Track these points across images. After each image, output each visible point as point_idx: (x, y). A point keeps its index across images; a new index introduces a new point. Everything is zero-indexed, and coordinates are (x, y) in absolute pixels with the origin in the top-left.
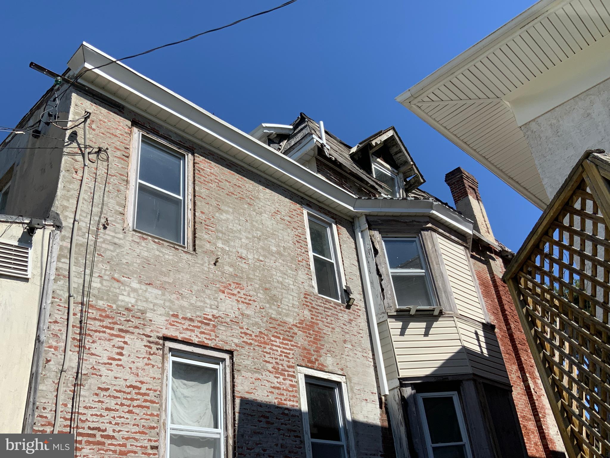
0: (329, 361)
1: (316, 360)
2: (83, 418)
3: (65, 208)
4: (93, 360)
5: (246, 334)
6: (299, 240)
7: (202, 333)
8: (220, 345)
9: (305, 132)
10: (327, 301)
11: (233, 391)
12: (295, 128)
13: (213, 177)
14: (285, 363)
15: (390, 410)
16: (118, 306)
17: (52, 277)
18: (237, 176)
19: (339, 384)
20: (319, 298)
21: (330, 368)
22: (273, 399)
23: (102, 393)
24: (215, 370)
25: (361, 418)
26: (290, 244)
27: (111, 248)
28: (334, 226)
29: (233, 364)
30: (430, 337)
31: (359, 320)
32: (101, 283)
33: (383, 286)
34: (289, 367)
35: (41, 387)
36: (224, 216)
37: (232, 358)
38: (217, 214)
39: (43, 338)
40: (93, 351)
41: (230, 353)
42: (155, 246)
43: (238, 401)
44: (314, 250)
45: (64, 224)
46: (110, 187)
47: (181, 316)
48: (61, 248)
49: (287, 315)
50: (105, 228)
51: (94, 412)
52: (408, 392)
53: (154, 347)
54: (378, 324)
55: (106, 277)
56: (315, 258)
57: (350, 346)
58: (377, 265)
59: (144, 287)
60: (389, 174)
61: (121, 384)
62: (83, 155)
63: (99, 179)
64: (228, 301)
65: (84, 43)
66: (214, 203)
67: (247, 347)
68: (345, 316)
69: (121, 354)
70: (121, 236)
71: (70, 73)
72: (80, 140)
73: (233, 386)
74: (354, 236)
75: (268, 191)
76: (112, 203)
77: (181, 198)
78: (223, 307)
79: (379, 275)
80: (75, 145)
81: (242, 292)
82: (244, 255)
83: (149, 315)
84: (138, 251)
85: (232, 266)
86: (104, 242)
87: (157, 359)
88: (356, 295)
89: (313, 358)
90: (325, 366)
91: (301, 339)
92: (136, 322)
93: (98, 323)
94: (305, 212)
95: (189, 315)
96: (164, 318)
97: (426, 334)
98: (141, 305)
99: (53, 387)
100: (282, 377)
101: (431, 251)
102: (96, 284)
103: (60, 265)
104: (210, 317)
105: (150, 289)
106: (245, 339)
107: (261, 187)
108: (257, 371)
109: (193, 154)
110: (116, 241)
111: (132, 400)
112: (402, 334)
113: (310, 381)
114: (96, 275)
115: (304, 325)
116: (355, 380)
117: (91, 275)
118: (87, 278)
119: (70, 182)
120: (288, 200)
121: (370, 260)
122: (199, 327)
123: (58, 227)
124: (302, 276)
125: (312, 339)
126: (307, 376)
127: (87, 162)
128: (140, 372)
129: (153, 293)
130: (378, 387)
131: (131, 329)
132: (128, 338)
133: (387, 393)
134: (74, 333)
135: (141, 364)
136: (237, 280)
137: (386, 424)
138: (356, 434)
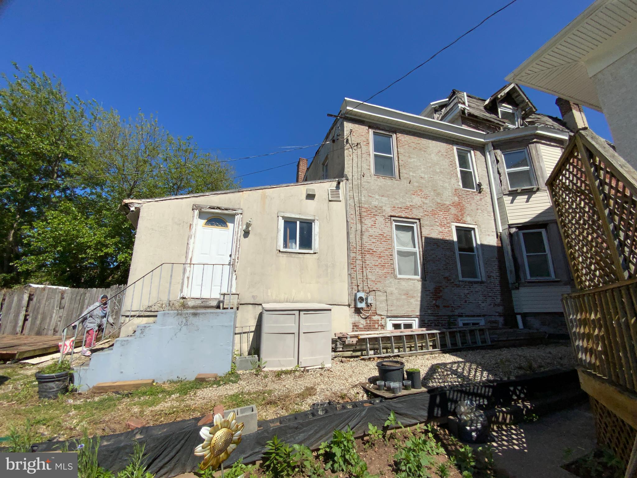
0: (468, 219)
1: (461, 219)
2: (365, 246)
3: (349, 172)
4: (366, 226)
5: (426, 211)
6: (452, 164)
7: (406, 213)
8: (414, 217)
9: (455, 101)
10: (467, 191)
11: (421, 235)
12: (449, 100)
13: (406, 143)
14: (445, 222)
15: (503, 239)
16: (372, 206)
17: (348, 199)
18: (418, 138)
19: (474, 229)
20: (463, 190)
21: (469, 222)
22: (440, 237)
23: (371, 237)
24: (413, 227)
25: (485, 243)
26: (447, 166)
27: (367, 184)
28: (472, 152)
29: (420, 224)
30: (529, 203)
31: (486, 198)
32: (365, 198)
33: (502, 179)
34: (447, 223)
35: (350, 236)
36: (412, 160)
37: (420, 221)
38: (409, 160)
39: (348, 220)
40: (365, 223)
41: (419, 219)
42: (383, 180)
43: (423, 238)
44: (460, 166)
45: (349, 178)
46: (363, 159)
47: (396, 207)
48: (350, 187)
49: (446, 201)
50: (363, 176)
51: (369, 243)
52: (513, 230)
53: (387, 220)
54: (498, 199)
55: (366, 196)
56: (461, 171)
57: (481, 211)
58: (498, 169)
59: (381, 197)
60: (511, 111)
61: (377, 234)
62: (352, 148)
63: (359, 156)
64: (417, 198)
65: (346, 98)
66: (407, 155)
67: (426, 217)
68: (478, 197)
69: (375, 223)
70: (370, 178)
71: (342, 112)
72: (350, 142)
73: (421, 232)
74: (484, 155)
75: (434, 142)
76: (365, 166)
77: (392, 156)
78: (414, 201)
79: (499, 173)
80: (348, 145)
81: (423, 193)
82: (423, 177)
83: (384, 208)
84: (377, 183)
85: (417, 182)
86: (364, 182)
87: (388, 224)
88: (485, 186)
89: (460, 219)
90: (466, 221)
91: (453, 210)
92: (379, 211)
93: (366, 213)
94: (455, 148)
95: (400, 206)
96: (390, 208)
97: (527, 201)
98: (381, 205)
99: (354, 236)
100: (444, 228)
101: (534, 156)
102: (363, 199)
103: (350, 194)
104: (409, 206)
105: (383, 198)
106: (425, 213)
107: (430, 141)
108: (432, 226)
109: (396, 134)
110: (368, 181)
111: (381, 239)
112: (512, 202)
113: (458, 229)
114: (362, 196)
115: (455, 204)
116: (483, 226)
117: (361, 196)
118: (360, 197)
119: (349, 161)
120: (445, 144)
121: (494, 166)
122: (404, 211)
123: (347, 180)
124: (453, 181)
125: (459, 210)
126: (456, 226)
127: (354, 151)
128: (383, 229)
129: (384, 199)
130: (496, 229)
131: (378, 214)
132: (377, 217)
133: (501, 231)
134: (358, 217)
135: (383, 226)
136: (420, 188)
137: (500, 245)
138: (483, 250)
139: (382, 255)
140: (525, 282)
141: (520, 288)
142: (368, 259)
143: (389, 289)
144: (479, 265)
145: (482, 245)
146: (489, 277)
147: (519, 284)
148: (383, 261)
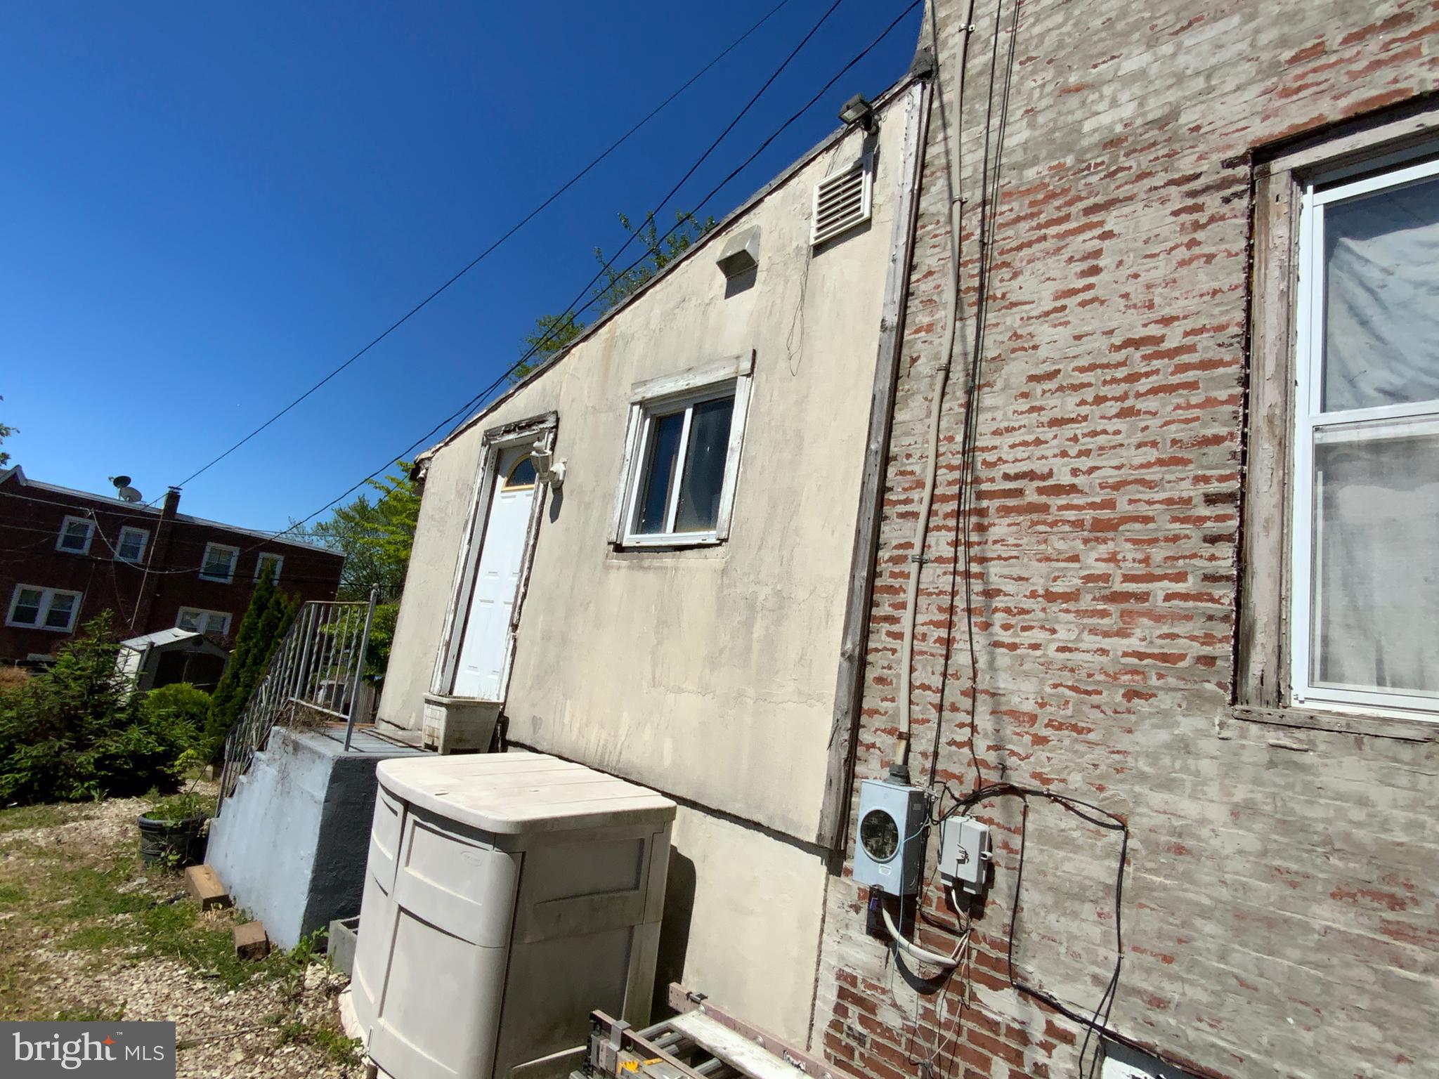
2: (991, 457)
4: (1012, 319)
16: (1081, 153)
17: (914, 188)
23: (1039, 388)
27: (1059, 19)
32: (1032, 125)
35: (902, 417)
39: (893, 320)
40: (1013, 298)
48: (938, 113)
51: (1017, 437)
55: (1044, 103)
59: (1166, 47)
61: (1095, 348)
69: (1094, 271)
83: (1189, 116)
86: (1036, 21)
92: (1142, 162)
96: (1254, 91)
99: (925, 410)
102: (1017, 138)
103: (935, 150)
105: (1188, 38)
111: (1133, 378)
114: (1013, 117)
117: (1005, 125)
118: (994, 139)
123: (927, 76)
128: (1158, 295)
129: (1203, 41)
131: (1124, 191)
132: (1113, 218)
134: (967, 276)
135: (1161, 270)
139: (1123, 507)
142: (999, 550)
143: (1157, 798)
148: (1129, 552)
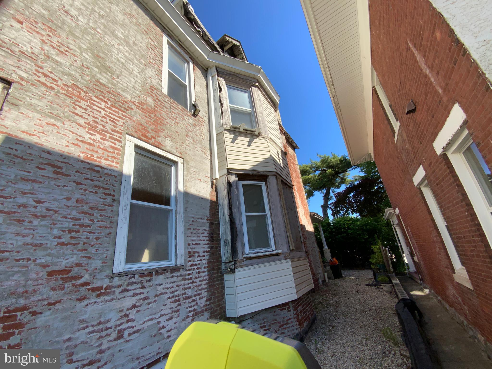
0: (168, 143)
10: (176, 105)
19: (176, 163)
20: (168, 99)
21: (168, 148)
25: (193, 191)
28: (191, 64)
30: (251, 147)
33: (223, 111)
34: (114, 131)
44: (170, 68)
49: (124, 90)
52: (233, 178)
54: (216, 135)
56: (170, 74)
58: (220, 98)
74: (206, 78)
78: (12, 34)
79: (221, 104)
82: (72, 14)
85: (47, 10)
90: (163, 146)
91: (137, 115)
94: (165, 38)
97: (249, 145)
101: (256, 99)
106: (42, 80)
108: (54, 116)
112: (233, 142)
115: (145, 107)
116: (192, 164)
121: (216, 94)
126: (137, 146)
130: (212, 174)
133: (217, 177)
137: (214, 199)
138: (186, 202)
140: (243, 258)
141: (236, 270)
144: (176, 232)
145: (187, 194)
146: (191, 255)
147: (235, 263)
